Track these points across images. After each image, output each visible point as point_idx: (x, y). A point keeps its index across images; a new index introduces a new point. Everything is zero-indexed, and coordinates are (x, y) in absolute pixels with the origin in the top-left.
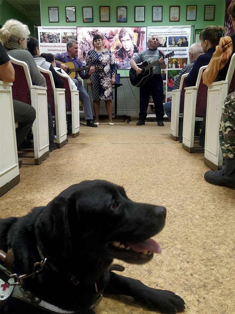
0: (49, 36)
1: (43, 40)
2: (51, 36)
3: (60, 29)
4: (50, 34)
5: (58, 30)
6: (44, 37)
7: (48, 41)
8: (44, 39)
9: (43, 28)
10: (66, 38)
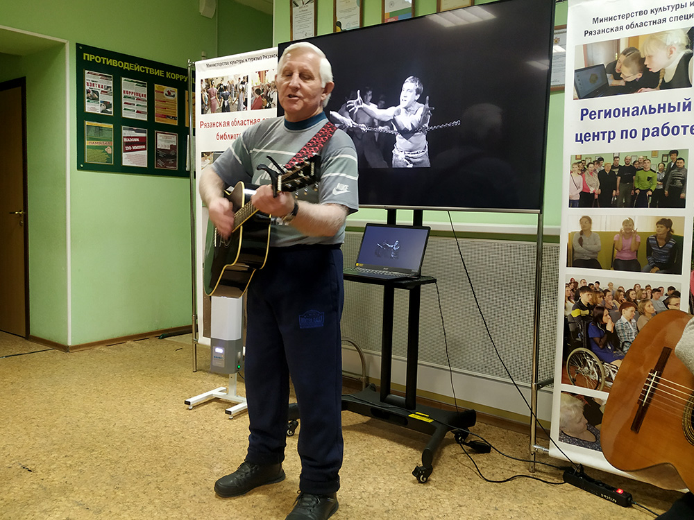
0: (221, 90)
1: (208, 105)
2: (225, 87)
3: (249, 63)
4: (225, 84)
5: (245, 63)
6: (210, 96)
7: (218, 107)
8: (210, 100)
9: (207, 65)
10: (263, 90)
